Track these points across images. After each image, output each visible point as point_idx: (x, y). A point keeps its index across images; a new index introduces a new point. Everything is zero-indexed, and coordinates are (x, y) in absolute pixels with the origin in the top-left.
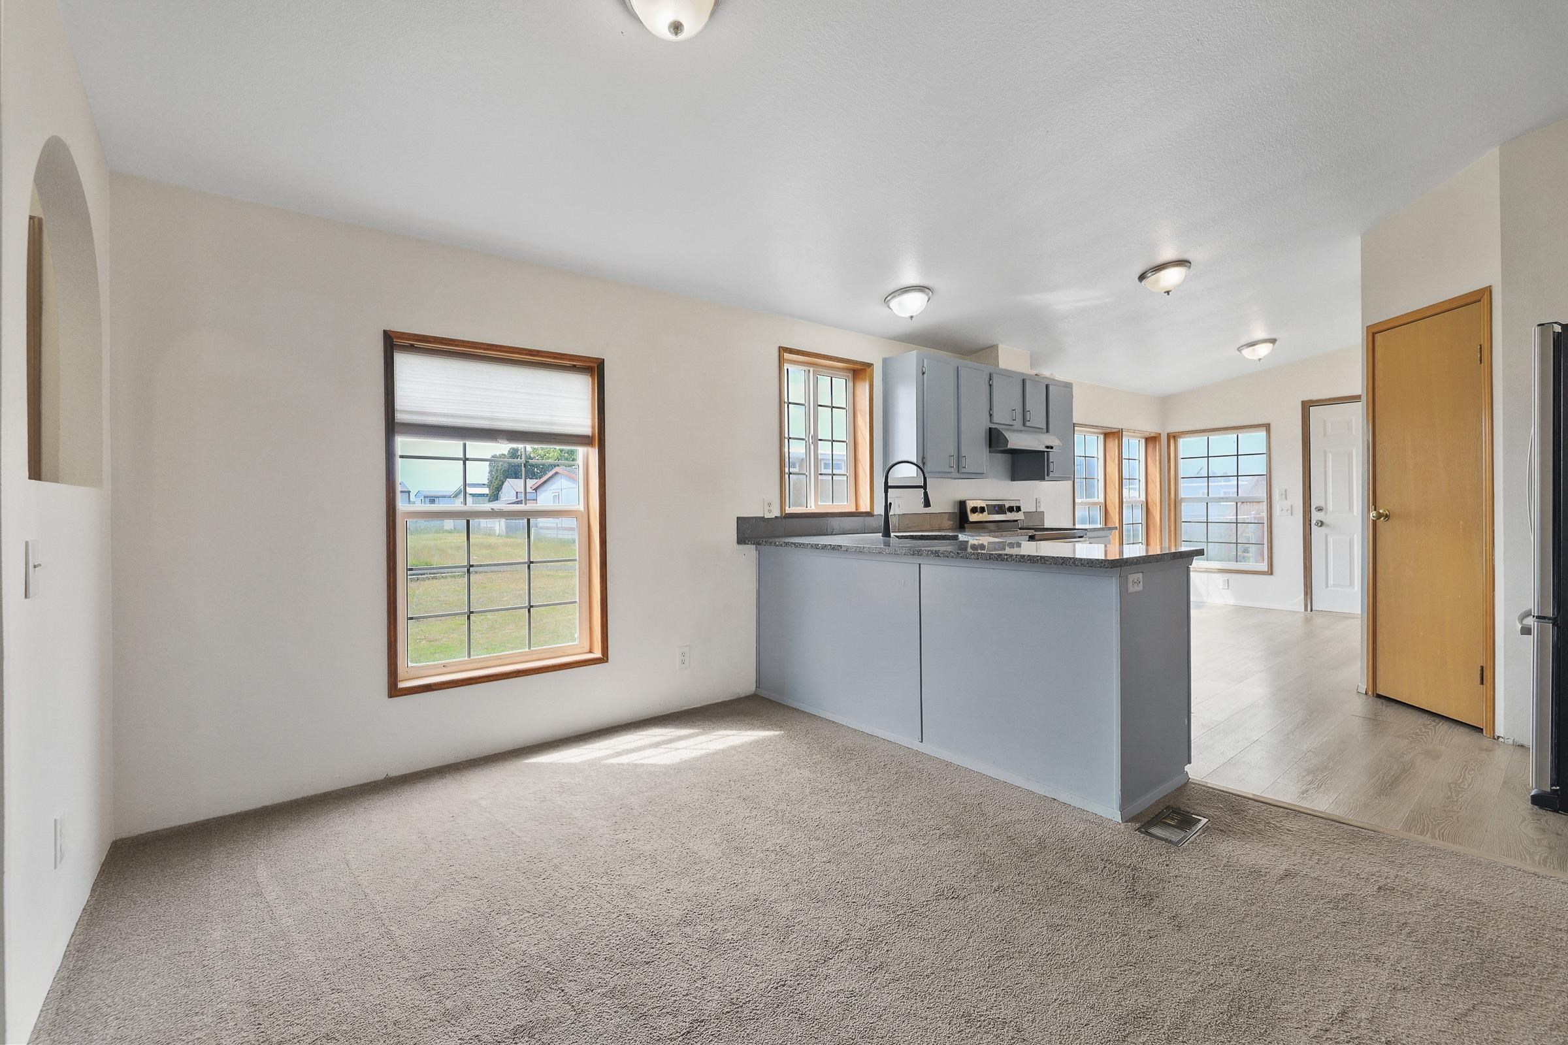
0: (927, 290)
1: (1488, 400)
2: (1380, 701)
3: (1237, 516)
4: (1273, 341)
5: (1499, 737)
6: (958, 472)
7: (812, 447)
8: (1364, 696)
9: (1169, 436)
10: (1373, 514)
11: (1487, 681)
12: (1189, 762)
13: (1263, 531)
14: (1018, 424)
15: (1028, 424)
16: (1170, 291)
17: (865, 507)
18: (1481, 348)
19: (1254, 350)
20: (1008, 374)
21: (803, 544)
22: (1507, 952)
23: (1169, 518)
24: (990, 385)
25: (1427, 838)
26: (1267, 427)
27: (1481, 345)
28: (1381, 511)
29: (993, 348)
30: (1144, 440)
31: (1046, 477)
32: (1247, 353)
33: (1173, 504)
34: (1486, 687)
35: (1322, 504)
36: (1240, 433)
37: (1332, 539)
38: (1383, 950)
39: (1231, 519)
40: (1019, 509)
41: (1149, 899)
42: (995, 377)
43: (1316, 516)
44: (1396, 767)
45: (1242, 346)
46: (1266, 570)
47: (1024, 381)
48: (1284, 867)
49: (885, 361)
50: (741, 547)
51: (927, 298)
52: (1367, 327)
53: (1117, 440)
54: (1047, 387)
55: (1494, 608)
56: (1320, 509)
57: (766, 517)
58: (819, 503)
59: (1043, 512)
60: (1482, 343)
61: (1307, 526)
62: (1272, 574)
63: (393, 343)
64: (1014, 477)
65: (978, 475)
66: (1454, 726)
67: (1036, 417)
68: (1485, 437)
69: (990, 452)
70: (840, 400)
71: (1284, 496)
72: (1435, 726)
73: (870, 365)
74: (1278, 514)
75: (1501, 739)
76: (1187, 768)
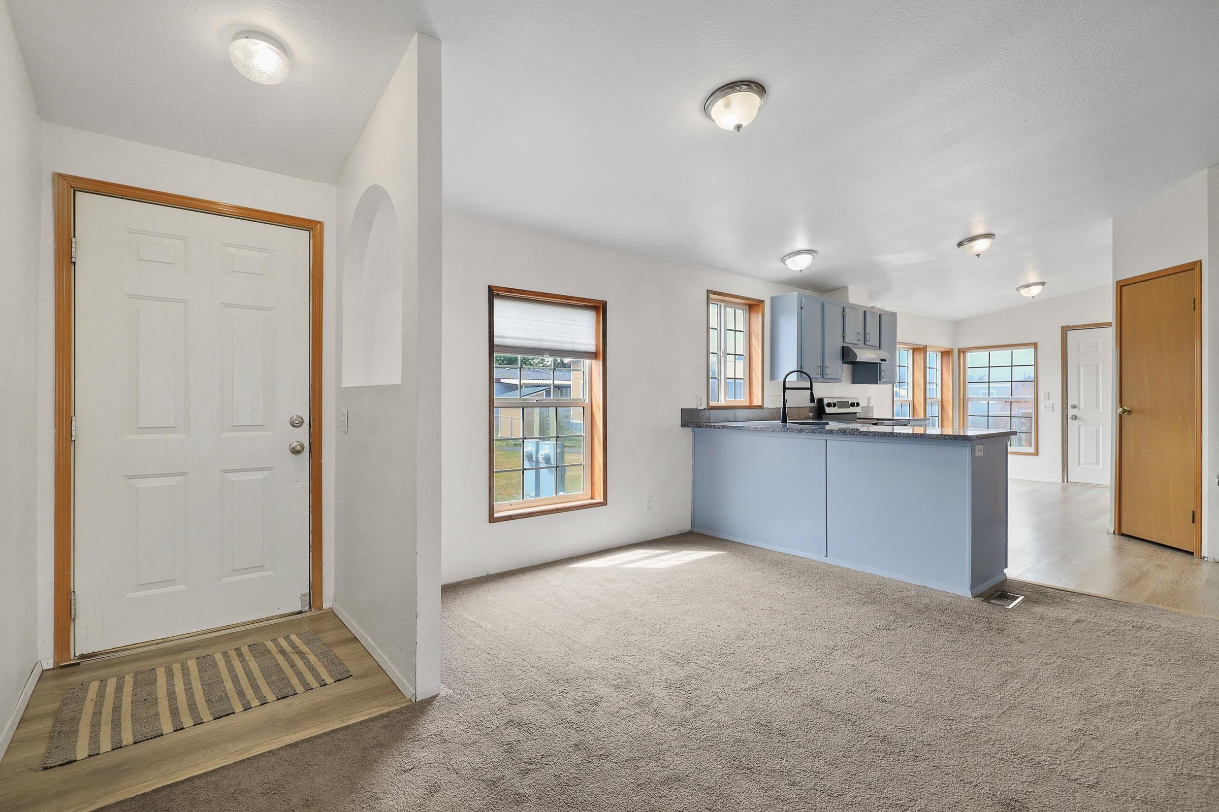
0: (812, 252)
1: (1198, 336)
2: (1123, 538)
3: (1011, 412)
4: (1043, 284)
5: (1204, 557)
6: (823, 378)
7: (723, 359)
8: (1113, 535)
9: (959, 351)
10: (1120, 410)
11: (1196, 521)
12: (1007, 567)
13: (1031, 423)
14: (861, 343)
15: (868, 343)
16: (980, 254)
17: (757, 401)
18: (1194, 301)
19: (1029, 290)
20: (854, 307)
21: (738, 427)
22: (1207, 652)
23: (959, 412)
24: (844, 316)
25: (1160, 606)
26: (1035, 345)
27: (1194, 299)
28: (1125, 408)
29: (844, 289)
30: (940, 354)
31: (879, 381)
32: (1024, 292)
33: (962, 402)
34: (1196, 524)
35: (1076, 404)
36: (1015, 349)
37: (1083, 429)
38: (1138, 651)
39: (1007, 414)
40: (858, 405)
41: (1000, 631)
42: (847, 310)
43: (1071, 412)
44: (1137, 573)
45: (1020, 287)
46: (1033, 452)
47: (865, 312)
48: (1076, 617)
49: (773, 300)
50: (683, 429)
51: (812, 257)
52: (1117, 282)
53: (922, 354)
54: (880, 315)
55: (1201, 472)
56: (1074, 407)
57: (698, 409)
58: (727, 399)
59: (873, 407)
60: (1195, 297)
61: (1065, 420)
62: (1037, 455)
63: (494, 293)
64: (855, 381)
65: (836, 380)
66: (1175, 552)
67: (873, 339)
68: (1197, 360)
69: (843, 363)
70: (740, 326)
71: (1047, 397)
72: (1162, 552)
73: (762, 302)
74: (1043, 410)
75: (1205, 559)
76: (1005, 571)
